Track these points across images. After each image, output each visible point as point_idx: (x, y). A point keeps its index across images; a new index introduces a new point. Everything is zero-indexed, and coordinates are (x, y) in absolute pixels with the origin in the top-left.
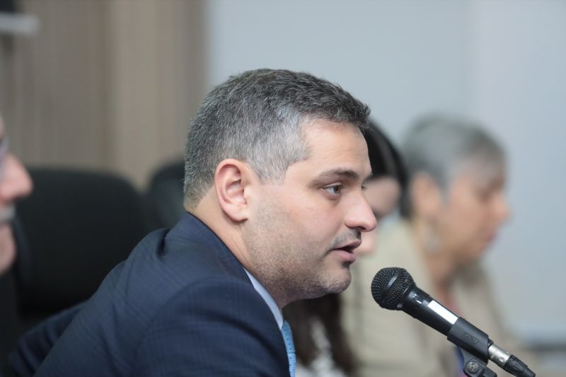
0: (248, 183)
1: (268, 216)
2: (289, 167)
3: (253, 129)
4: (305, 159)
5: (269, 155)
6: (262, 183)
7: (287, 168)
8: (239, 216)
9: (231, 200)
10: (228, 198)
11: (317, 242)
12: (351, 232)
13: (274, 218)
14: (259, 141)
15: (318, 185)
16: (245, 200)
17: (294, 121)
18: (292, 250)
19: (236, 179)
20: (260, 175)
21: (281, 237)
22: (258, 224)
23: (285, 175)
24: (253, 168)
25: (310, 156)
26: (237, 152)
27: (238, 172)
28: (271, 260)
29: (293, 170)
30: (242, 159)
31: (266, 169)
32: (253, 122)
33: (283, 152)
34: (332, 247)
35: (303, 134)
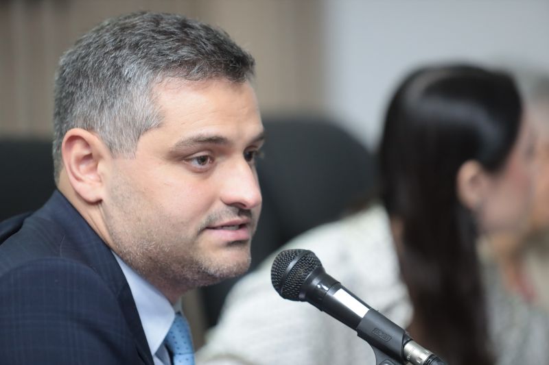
0: (100, 157)
1: (122, 195)
2: (141, 137)
3: (98, 94)
4: (159, 126)
5: (119, 124)
6: (113, 157)
7: (139, 138)
8: (92, 197)
9: (83, 178)
10: (78, 175)
11: (182, 223)
12: (229, 209)
13: (128, 198)
14: (106, 107)
15: (179, 157)
16: (99, 176)
17: (143, 81)
18: (154, 236)
19: (86, 152)
20: (110, 147)
21: (139, 220)
22: (113, 205)
23: (136, 147)
24: (102, 139)
25: (162, 123)
26: (85, 120)
27: (87, 145)
28: (135, 248)
29: (145, 139)
30: (90, 129)
31: (116, 140)
32: (99, 85)
33: (133, 119)
34: (204, 226)
35: (154, 97)
